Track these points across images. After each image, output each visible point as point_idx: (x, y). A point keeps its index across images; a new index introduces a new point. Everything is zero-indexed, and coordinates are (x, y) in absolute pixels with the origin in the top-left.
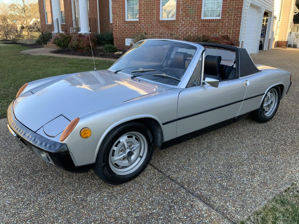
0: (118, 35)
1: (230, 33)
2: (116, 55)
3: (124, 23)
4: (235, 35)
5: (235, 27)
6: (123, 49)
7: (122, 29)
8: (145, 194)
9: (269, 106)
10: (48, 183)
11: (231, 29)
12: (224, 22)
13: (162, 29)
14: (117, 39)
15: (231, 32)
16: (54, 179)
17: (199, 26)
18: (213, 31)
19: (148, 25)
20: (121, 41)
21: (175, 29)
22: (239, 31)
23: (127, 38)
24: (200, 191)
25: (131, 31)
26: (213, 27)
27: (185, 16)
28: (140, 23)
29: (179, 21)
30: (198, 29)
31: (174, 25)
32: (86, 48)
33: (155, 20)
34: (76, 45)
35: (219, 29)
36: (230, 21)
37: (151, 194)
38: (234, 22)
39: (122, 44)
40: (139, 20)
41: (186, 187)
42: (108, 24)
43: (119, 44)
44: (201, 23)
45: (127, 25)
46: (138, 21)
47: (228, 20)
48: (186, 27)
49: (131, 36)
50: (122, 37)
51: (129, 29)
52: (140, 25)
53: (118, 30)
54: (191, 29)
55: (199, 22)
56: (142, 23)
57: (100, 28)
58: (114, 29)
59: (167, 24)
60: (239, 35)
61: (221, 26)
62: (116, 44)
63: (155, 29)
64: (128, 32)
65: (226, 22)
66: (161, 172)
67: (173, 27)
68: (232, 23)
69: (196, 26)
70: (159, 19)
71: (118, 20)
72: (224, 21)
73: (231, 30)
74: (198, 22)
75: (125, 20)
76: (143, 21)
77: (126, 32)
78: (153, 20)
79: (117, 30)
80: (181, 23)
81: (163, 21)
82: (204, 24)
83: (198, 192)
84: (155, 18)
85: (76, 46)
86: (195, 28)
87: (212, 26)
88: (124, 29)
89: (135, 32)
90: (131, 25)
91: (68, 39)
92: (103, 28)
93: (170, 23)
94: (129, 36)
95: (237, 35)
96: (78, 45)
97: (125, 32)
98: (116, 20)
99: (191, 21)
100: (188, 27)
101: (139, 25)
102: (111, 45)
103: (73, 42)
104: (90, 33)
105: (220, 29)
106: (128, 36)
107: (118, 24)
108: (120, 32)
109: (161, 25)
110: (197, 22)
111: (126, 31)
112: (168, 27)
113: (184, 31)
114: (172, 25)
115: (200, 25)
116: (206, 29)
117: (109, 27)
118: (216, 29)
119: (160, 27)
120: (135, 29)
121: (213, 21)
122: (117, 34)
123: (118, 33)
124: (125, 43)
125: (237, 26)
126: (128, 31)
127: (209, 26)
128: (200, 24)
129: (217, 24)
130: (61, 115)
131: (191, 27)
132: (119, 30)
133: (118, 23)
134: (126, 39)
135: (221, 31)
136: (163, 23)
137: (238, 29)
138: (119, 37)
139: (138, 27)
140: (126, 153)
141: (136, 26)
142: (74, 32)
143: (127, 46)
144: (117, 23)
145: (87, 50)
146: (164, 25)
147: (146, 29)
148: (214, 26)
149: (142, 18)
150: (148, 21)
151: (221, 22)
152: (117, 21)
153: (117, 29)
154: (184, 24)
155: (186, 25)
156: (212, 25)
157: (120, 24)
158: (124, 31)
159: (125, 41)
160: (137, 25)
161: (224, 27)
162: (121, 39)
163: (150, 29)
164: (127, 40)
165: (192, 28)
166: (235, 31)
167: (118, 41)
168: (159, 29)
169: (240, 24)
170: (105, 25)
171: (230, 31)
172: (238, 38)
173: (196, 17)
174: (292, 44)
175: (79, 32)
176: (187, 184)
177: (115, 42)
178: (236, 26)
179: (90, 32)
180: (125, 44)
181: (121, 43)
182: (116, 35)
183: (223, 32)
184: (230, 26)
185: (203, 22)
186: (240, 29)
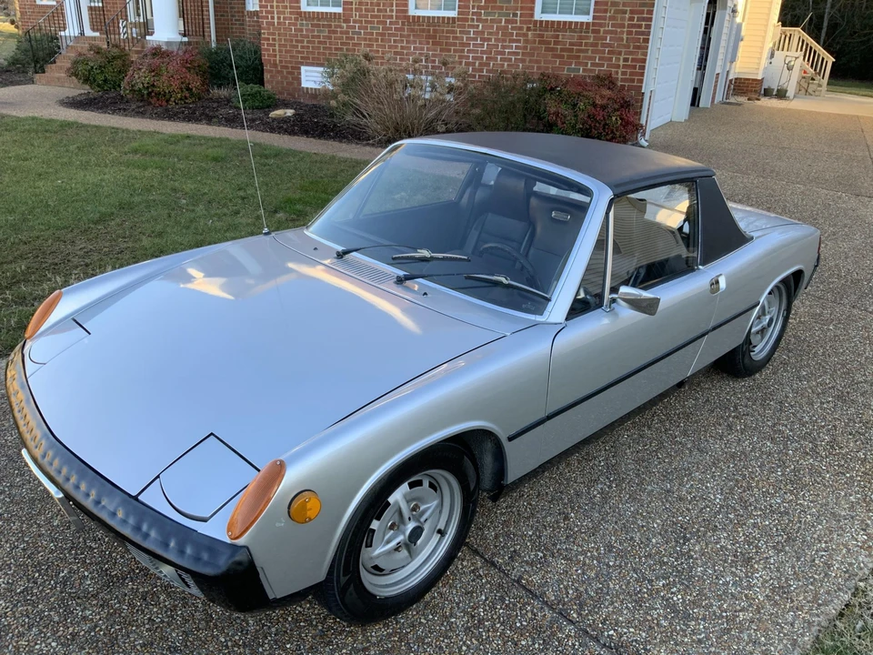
0: (277, 53)
1: (618, 66)
2: (274, 120)
3: (296, 19)
4: (631, 74)
5: (631, 49)
6: (294, 97)
7: (290, 35)
8: (464, 648)
9: (762, 331)
10: (162, 622)
11: (620, 53)
12: (599, 30)
13: (415, 42)
14: (275, 65)
15: (621, 63)
16: (177, 606)
17: (526, 41)
18: (569, 57)
19: (372, 28)
20: (288, 73)
21: (455, 44)
22: (644, 61)
23: (308, 64)
24: (615, 630)
25: (320, 42)
26: (567, 46)
27: (485, 8)
28: (346, 21)
29: (467, 20)
30: (525, 48)
31: (454, 32)
32: (179, 96)
33: (394, 14)
34: (146, 85)
35: (587, 51)
36: (619, 30)
37: (481, 650)
38: (629, 33)
39: (292, 83)
40: (344, 9)
41: (575, 615)
42: (239, 12)
43: (282, 82)
44: (535, 30)
45: (306, 26)
46: (339, 14)
47: (613, 26)
48: (489, 40)
49: (319, 59)
50: (290, 62)
51: (313, 37)
52: (348, 27)
53: (277, 38)
54: (503, 47)
55: (529, 29)
56: (355, 22)
57: (216, 24)
58: (266, 36)
59: (432, 28)
60: (642, 74)
61: (592, 45)
62: (271, 83)
63: (395, 41)
64: (308, 47)
65: (605, 32)
66: (493, 564)
67: (448, 38)
68: (625, 36)
69: (519, 41)
70: (407, 11)
71: (278, 7)
72: (602, 29)
73: (622, 58)
74: (525, 26)
75: (299, 8)
76: (355, 14)
77: (302, 47)
78: (389, 13)
79: (274, 40)
80: (473, 26)
81: (419, 17)
82: (542, 36)
83: (611, 632)
84: (394, 8)
85: (148, 87)
86: (514, 45)
87: (564, 44)
88: (297, 36)
89: (330, 49)
90: (318, 26)
91: (119, 62)
92: (224, 24)
93: (439, 26)
94: (313, 59)
95: (636, 74)
96: (153, 85)
97: (300, 45)
98: (272, 7)
99: (503, 23)
100: (493, 42)
101: (345, 25)
102: (256, 88)
103: (137, 76)
104: (186, 39)
105: (590, 52)
106: (308, 58)
107: (276, 21)
108: (285, 46)
109: (413, 30)
110: (521, 28)
111: (302, 42)
112: (435, 37)
113: (483, 52)
114: (448, 32)
115: (530, 36)
116: (547, 49)
117: (243, 20)
118: (578, 51)
119: (409, 36)
120: (330, 38)
121: (570, 28)
122: (274, 50)
123: (277, 48)
124: (299, 80)
125: (639, 47)
126: (308, 42)
127: (556, 43)
128: (530, 33)
129: (580, 38)
130: (212, 434)
131: (504, 41)
132: (280, 40)
133: (279, 18)
134: (303, 69)
135: (590, 58)
136: (419, 25)
137: (640, 57)
138: (281, 61)
139: (341, 32)
140: (404, 533)
141: (333, 28)
142: (135, 35)
143: (307, 88)
144: (273, 18)
145: (181, 99)
146: (423, 31)
147: (365, 39)
148: (571, 44)
149: (354, 6)
150: (372, 16)
151: (594, 31)
152: (275, 10)
153: (274, 34)
154: (483, 33)
155: (490, 34)
156: (567, 38)
157: (284, 18)
158: (297, 41)
159: (300, 74)
160: (336, 26)
161: (599, 48)
162: (287, 67)
163: (377, 40)
164: (306, 71)
165: (507, 44)
166: (633, 60)
167: (278, 72)
168: (408, 42)
169: (647, 41)
170: (233, 16)
171: (618, 59)
172: (641, 81)
173: (519, 13)
174: (775, 87)
175: (148, 38)
176: (575, 607)
177: (267, 76)
178: (635, 47)
179: (185, 35)
180: (300, 84)
181: (286, 78)
182: (271, 53)
183: (597, 61)
184: (619, 46)
185: (540, 30)
186: (645, 54)
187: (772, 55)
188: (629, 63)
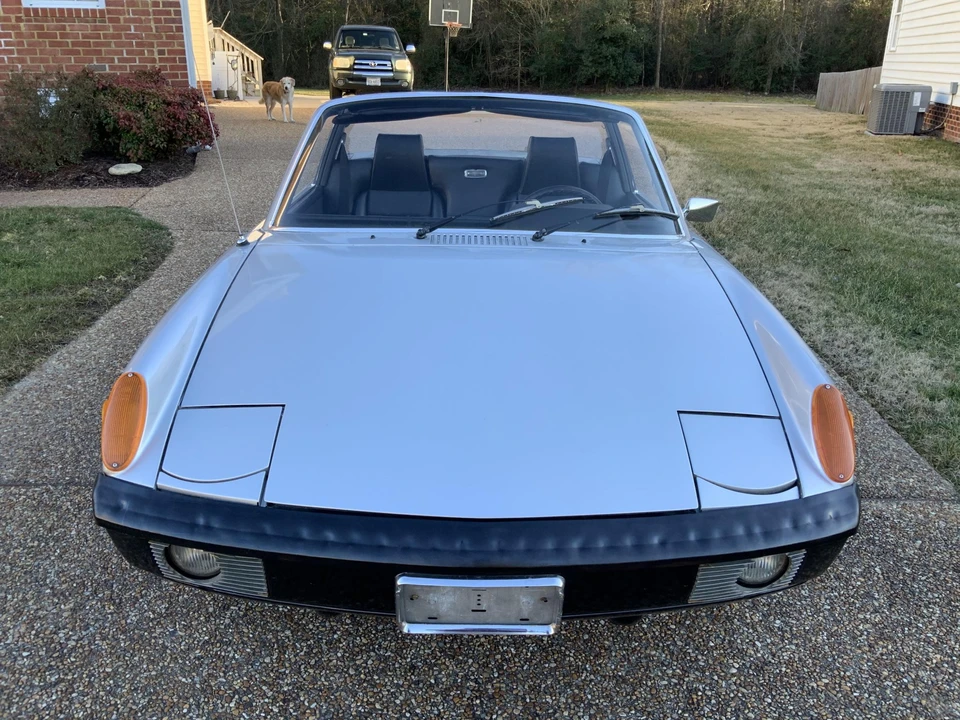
1: (154, 60)
4: (172, 68)
5: (164, 39)
11: (152, 45)
12: (119, 19)
15: (156, 56)
17: (19, 35)
18: (87, 53)
22: (183, 52)
26: (81, 39)
30: (21, 44)
35: (108, 44)
36: (143, 18)
38: (157, 21)
44: (28, 21)
47: (134, 13)
55: (19, 19)
60: (185, 68)
61: (113, 36)
65: (127, 20)
68: (153, 25)
69: (8, 35)
72: (121, 17)
73: (155, 50)
74: (13, 17)
82: (41, 28)
86: (3, 40)
87: (77, 36)
95: (179, 68)
105: (113, 45)
110: (7, 19)
115: (23, 28)
116: (53, 44)
118: (97, 44)
121: (78, 16)
125: (173, 37)
127: (63, 36)
128: (22, 24)
129: (96, 28)
135: (116, 53)
137: (176, 47)
148: (84, 36)
151: (111, 20)
156: (77, 29)
161: (124, 39)
166: (170, 52)
169: (180, 29)
171: (151, 52)
172: (186, 76)
174: (225, 89)
178: (168, 37)
183: (125, 55)
184: (147, 36)
185: (36, 20)
186: (183, 45)
187: (213, 56)
188: (166, 56)
